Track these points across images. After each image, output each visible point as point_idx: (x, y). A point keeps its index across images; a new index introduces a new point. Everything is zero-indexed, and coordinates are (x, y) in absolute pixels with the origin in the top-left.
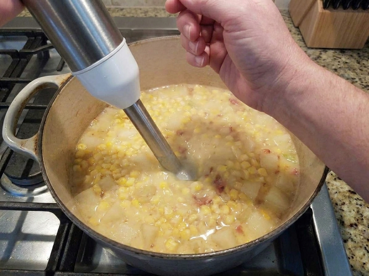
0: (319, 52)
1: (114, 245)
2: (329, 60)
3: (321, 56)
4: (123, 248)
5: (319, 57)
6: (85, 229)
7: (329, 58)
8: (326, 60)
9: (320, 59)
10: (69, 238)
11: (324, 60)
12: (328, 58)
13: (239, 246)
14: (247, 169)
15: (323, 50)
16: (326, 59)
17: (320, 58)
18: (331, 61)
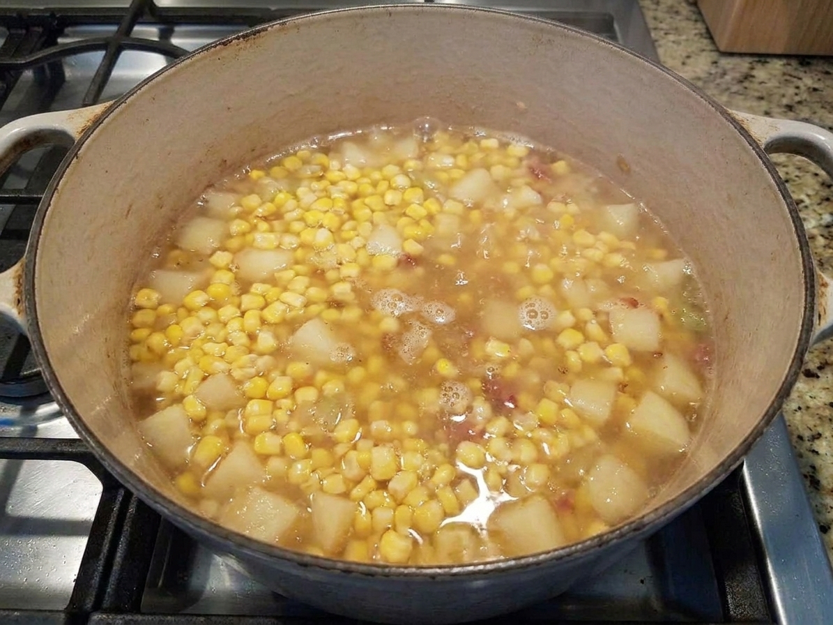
0: (750, 65)
1: (241, 546)
2: (772, 84)
3: (753, 73)
5: (747, 77)
6: (158, 505)
7: (773, 80)
8: (766, 83)
9: (751, 82)
10: (126, 528)
11: (761, 83)
12: (770, 79)
13: (577, 544)
14: (575, 349)
15: (757, 59)
16: (766, 81)
17: (751, 79)
18: (777, 84)
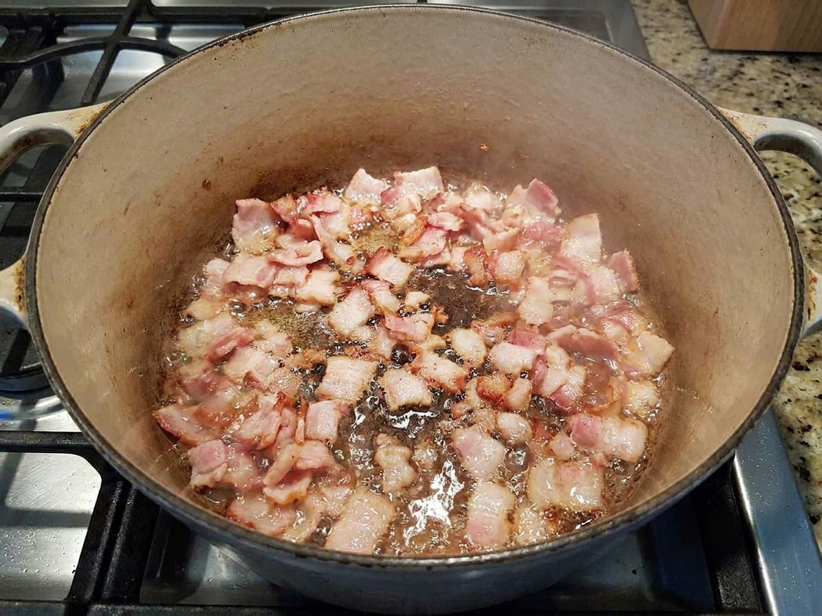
0: (739, 62)
1: (240, 537)
2: (762, 81)
3: (742, 69)
4: (263, 544)
5: (738, 73)
6: (159, 498)
7: (763, 77)
9: (741, 78)
11: (750, 80)
12: (759, 76)
15: (747, 56)
16: (755, 78)
18: (767, 81)
